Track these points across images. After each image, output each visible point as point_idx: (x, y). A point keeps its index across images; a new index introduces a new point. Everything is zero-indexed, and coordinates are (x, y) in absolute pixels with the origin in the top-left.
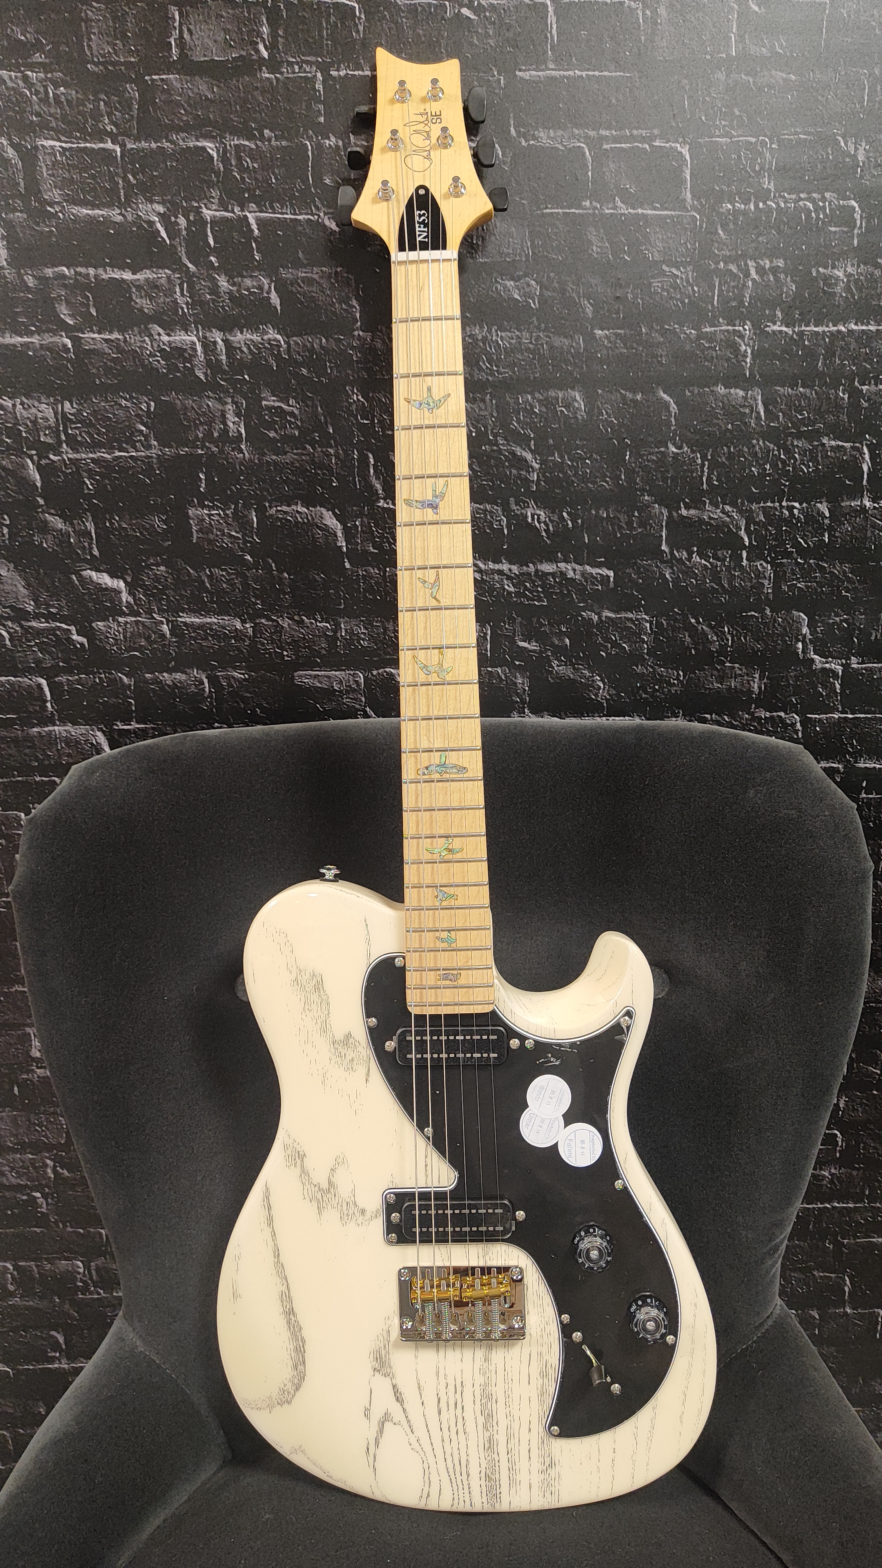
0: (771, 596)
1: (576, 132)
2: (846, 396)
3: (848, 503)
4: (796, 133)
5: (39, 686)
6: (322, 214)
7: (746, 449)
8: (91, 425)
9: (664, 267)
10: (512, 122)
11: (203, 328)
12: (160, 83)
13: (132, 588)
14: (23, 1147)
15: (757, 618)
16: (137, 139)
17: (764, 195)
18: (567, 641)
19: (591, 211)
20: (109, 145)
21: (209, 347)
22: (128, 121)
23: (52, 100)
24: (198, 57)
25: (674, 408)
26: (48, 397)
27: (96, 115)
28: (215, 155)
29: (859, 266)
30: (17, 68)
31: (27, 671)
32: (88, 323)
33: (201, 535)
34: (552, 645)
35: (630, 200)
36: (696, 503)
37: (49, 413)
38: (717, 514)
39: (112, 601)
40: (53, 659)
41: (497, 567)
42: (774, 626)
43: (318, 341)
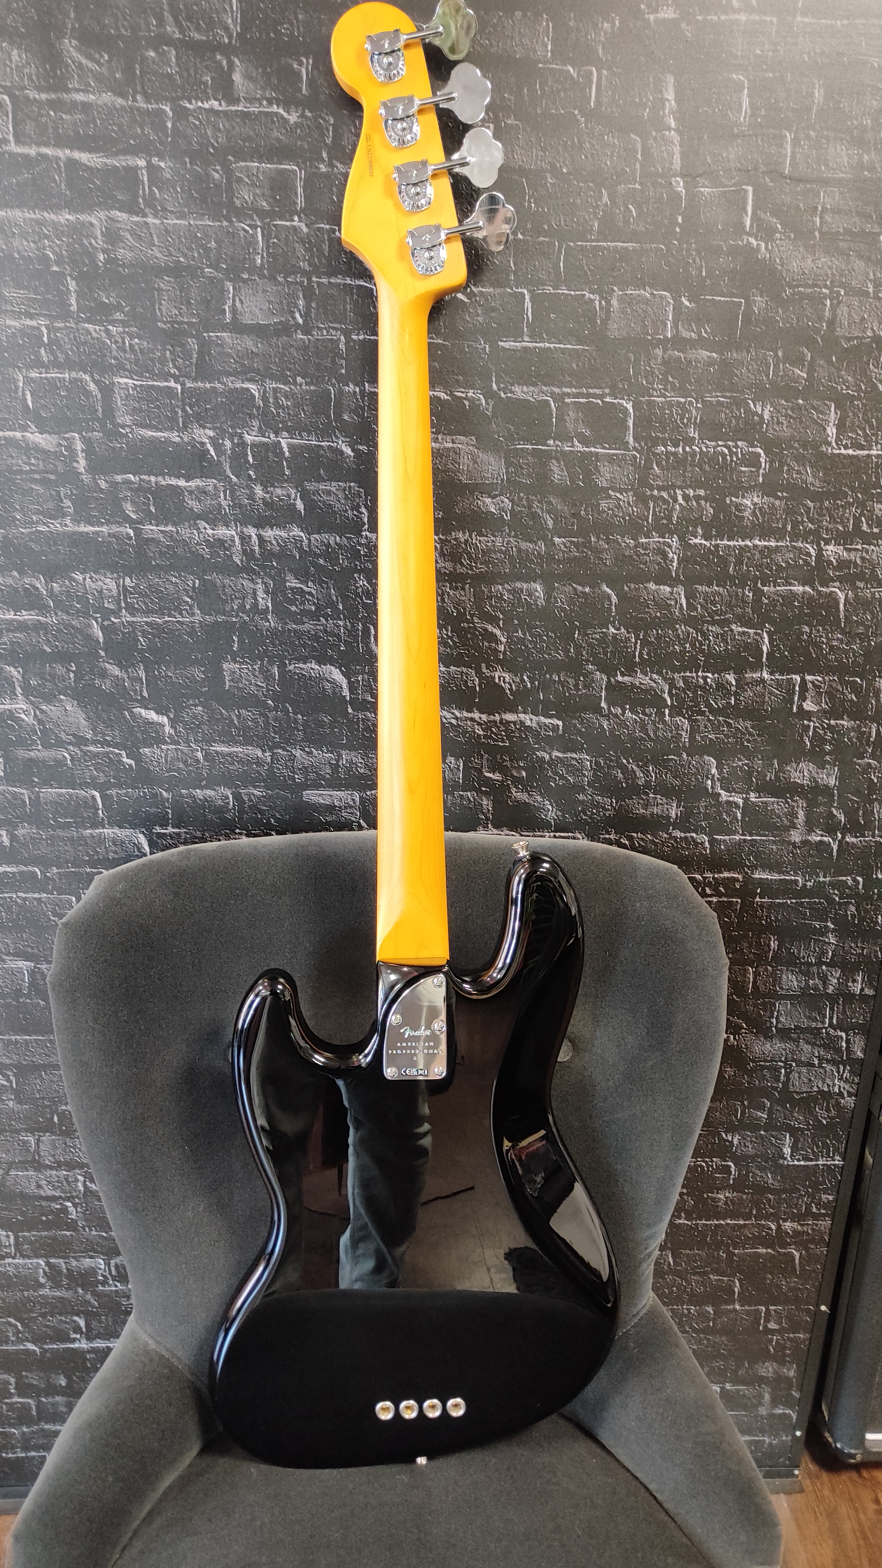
0: (687, 745)
1: (544, 388)
2: (751, 595)
3: (750, 675)
4: (717, 396)
5: (93, 797)
6: (340, 442)
7: (670, 632)
8: (147, 596)
9: (610, 492)
10: (494, 379)
11: (241, 525)
12: (215, 339)
13: (173, 723)
14: (59, 1165)
15: (676, 761)
16: (195, 380)
17: (690, 441)
18: (524, 774)
19: (554, 448)
20: (172, 384)
21: (245, 539)
22: (188, 366)
23: (127, 348)
24: (247, 320)
25: (614, 599)
26: (112, 573)
27: (163, 361)
28: (257, 395)
29: (763, 497)
30: (100, 323)
31: (84, 785)
32: (149, 517)
33: (232, 684)
34: (512, 776)
35: (584, 441)
36: (631, 672)
37: (113, 585)
38: (646, 680)
39: (157, 732)
40: (106, 776)
41: (470, 715)
42: (689, 767)
43: (333, 538)
